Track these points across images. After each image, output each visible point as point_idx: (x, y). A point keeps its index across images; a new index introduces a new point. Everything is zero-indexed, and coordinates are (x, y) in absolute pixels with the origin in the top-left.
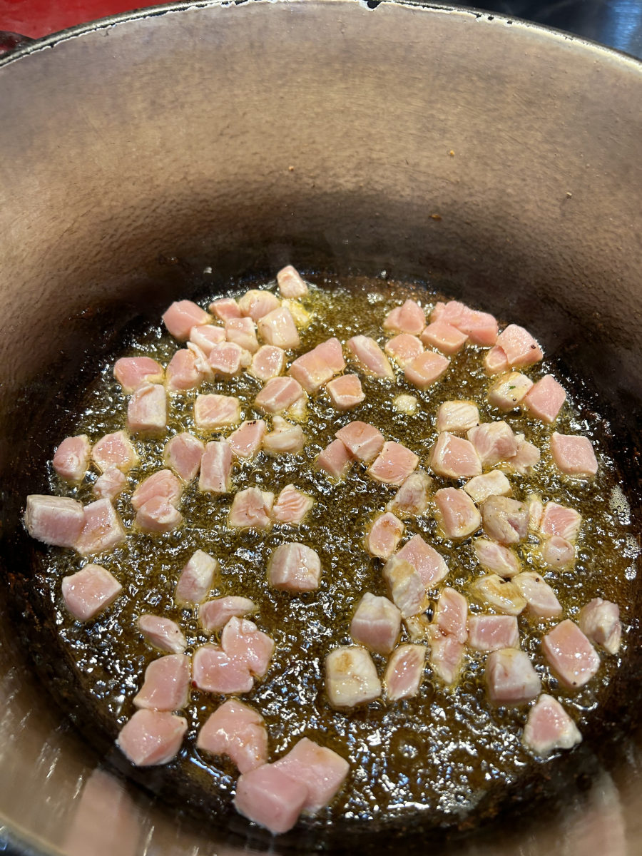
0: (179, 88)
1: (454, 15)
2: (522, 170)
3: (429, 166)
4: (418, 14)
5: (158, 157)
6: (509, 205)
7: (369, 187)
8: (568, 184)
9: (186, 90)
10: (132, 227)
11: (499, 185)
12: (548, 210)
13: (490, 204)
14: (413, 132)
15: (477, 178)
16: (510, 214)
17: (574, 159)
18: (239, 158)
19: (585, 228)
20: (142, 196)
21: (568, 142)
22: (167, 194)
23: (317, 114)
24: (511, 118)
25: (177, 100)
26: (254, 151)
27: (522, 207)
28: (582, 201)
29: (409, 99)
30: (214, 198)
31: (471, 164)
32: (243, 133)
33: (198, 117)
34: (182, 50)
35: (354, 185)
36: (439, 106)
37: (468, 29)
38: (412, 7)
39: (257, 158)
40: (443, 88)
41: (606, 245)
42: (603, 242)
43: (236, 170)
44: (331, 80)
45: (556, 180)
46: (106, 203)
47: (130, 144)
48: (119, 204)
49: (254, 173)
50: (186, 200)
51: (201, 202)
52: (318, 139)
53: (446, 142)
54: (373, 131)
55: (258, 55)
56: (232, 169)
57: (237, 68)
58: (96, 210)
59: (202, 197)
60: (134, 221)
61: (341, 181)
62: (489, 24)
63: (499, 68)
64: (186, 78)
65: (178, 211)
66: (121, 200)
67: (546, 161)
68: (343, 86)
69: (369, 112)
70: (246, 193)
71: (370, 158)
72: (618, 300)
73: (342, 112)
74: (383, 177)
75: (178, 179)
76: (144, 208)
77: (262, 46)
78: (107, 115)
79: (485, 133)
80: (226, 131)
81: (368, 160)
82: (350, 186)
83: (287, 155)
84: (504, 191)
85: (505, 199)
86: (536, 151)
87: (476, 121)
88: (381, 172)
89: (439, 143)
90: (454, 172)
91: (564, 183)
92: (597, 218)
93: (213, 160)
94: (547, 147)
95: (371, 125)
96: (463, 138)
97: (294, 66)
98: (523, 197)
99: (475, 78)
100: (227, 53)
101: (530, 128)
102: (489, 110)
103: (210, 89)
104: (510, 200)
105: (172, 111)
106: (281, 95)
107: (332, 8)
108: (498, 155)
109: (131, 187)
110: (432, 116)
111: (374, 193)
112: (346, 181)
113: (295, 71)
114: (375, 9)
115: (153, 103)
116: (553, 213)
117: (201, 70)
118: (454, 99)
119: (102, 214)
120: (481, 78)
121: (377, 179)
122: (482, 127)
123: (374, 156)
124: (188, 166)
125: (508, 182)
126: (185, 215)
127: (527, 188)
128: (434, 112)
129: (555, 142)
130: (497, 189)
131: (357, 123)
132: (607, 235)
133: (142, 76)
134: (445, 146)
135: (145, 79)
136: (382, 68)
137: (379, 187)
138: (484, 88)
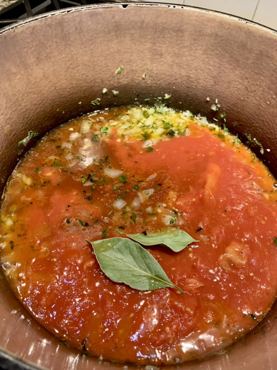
0: (48, 51)
1: (159, 7)
2: (195, 67)
3: (157, 70)
4: (144, 8)
5: (43, 81)
6: (192, 82)
7: (133, 82)
8: (215, 70)
9: (51, 51)
10: (36, 113)
11: (187, 74)
12: (208, 82)
13: (184, 82)
14: (149, 56)
15: (177, 72)
16: (193, 85)
17: (216, 60)
18: (77, 77)
19: (225, 87)
20: (38, 99)
21: (213, 53)
22: (48, 97)
23: (108, 54)
24: (188, 46)
25: (47, 56)
26: (82, 73)
27: (198, 82)
28: (222, 76)
29: (145, 44)
30: (69, 95)
31: (174, 67)
32: (77, 66)
33: (58, 62)
34: (47, 34)
35: (127, 82)
36: (158, 45)
37: (166, 12)
38: (141, 5)
39: (84, 76)
40: (159, 37)
41: (235, 93)
42: (232, 92)
43: (76, 82)
44: (111, 40)
45: (210, 69)
46: (23, 104)
47: (30, 78)
48: (29, 104)
49: (84, 82)
50: (56, 98)
51: (63, 98)
52: (109, 64)
53: (162, 59)
54: (132, 58)
55: (80, 33)
56: (74, 82)
57: (72, 39)
58: (19, 108)
59: (63, 96)
60: (36, 110)
61: (121, 81)
62: (174, 9)
63: (180, 26)
64: (50, 46)
65: (54, 103)
66: (29, 102)
67: (205, 62)
68: (116, 41)
69: (129, 51)
70: (81, 91)
71: (132, 70)
72: (242, 114)
73: (118, 52)
74: (138, 77)
75: (52, 90)
76: (39, 104)
77: (80, 29)
78: (18, 66)
79: (178, 54)
80: (70, 66)
81: (131, 71)
82: (125, 82)
83: (96, 73)
84: (189, 76)
85: (190, 79)
86: (200, 59)
87: (174, 49)
88: (137, 75)
89: (160, 60)
90: (168, 71)
91: (213, 70)
92: (229, 82)
93: (66, 79)
94: (205, 56)
95: (130, 56)
96: (169, 57)
97: (95, 35)
98: (197, 78)
99: (171, 32)
100: (66, 33)
101: (196, 50)
102: (179, 44)
103: (61, 50)
104: (193, 80)
105: (46, 61)
106: (91, 48)
107: (108, 9)
108: (185, 62)
109: (32, 96)
110: (156, 49)
111: (135, 84)
112: (123, 81)
113: (95, 38)
114: (126, 8)
115: (38, 58)
116: (211, 82)
117: (56, 42)
118: (164, 41)
119: (22, 109)
120: (173, 32)
121: (136, 78)
122: (177, 51)
123: (133, 69)
124: (56, 83)
125: (191, 72)
126: (57, 104)
127: (199, 74)
128: (156, 48)
129: (207, 54)
130: (186, 76)
131: (124, 56)
132: (234, 89)
133: (31, 48)
134: (162, 61)
135: (33, 49)
136: (132, 32)
137: (137, 81)
138: (175, 36)
